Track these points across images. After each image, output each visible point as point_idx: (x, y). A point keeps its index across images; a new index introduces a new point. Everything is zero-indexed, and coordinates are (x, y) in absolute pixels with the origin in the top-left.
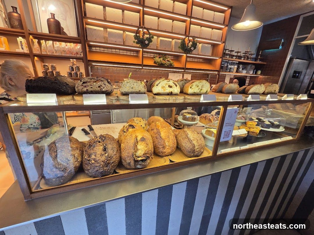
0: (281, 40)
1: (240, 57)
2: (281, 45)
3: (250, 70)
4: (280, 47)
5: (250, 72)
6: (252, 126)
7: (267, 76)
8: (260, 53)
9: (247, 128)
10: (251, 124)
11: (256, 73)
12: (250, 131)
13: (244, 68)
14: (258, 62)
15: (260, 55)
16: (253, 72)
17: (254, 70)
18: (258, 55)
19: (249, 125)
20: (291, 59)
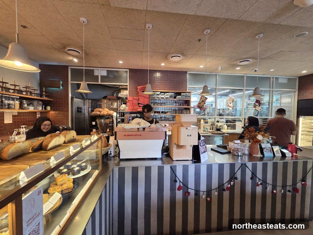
0: (60, 82)
1: (20, 92)
2: (61, 86)
3: (37, 106)
4: (61, 87)
5: (38, 108)
6: (63, 182)
7: (58, 112)
8: (44, 90)
9: (58, 187)
10: (61, 179)
11: (45, 109)
12: (63, 189)
13: (30, 104)
14: (44, 98)
15: (44, 92)
16: (42, 108)
17: (43, 105)
18: (41, 91)
19: (60, 182)
20: (72, 98)
